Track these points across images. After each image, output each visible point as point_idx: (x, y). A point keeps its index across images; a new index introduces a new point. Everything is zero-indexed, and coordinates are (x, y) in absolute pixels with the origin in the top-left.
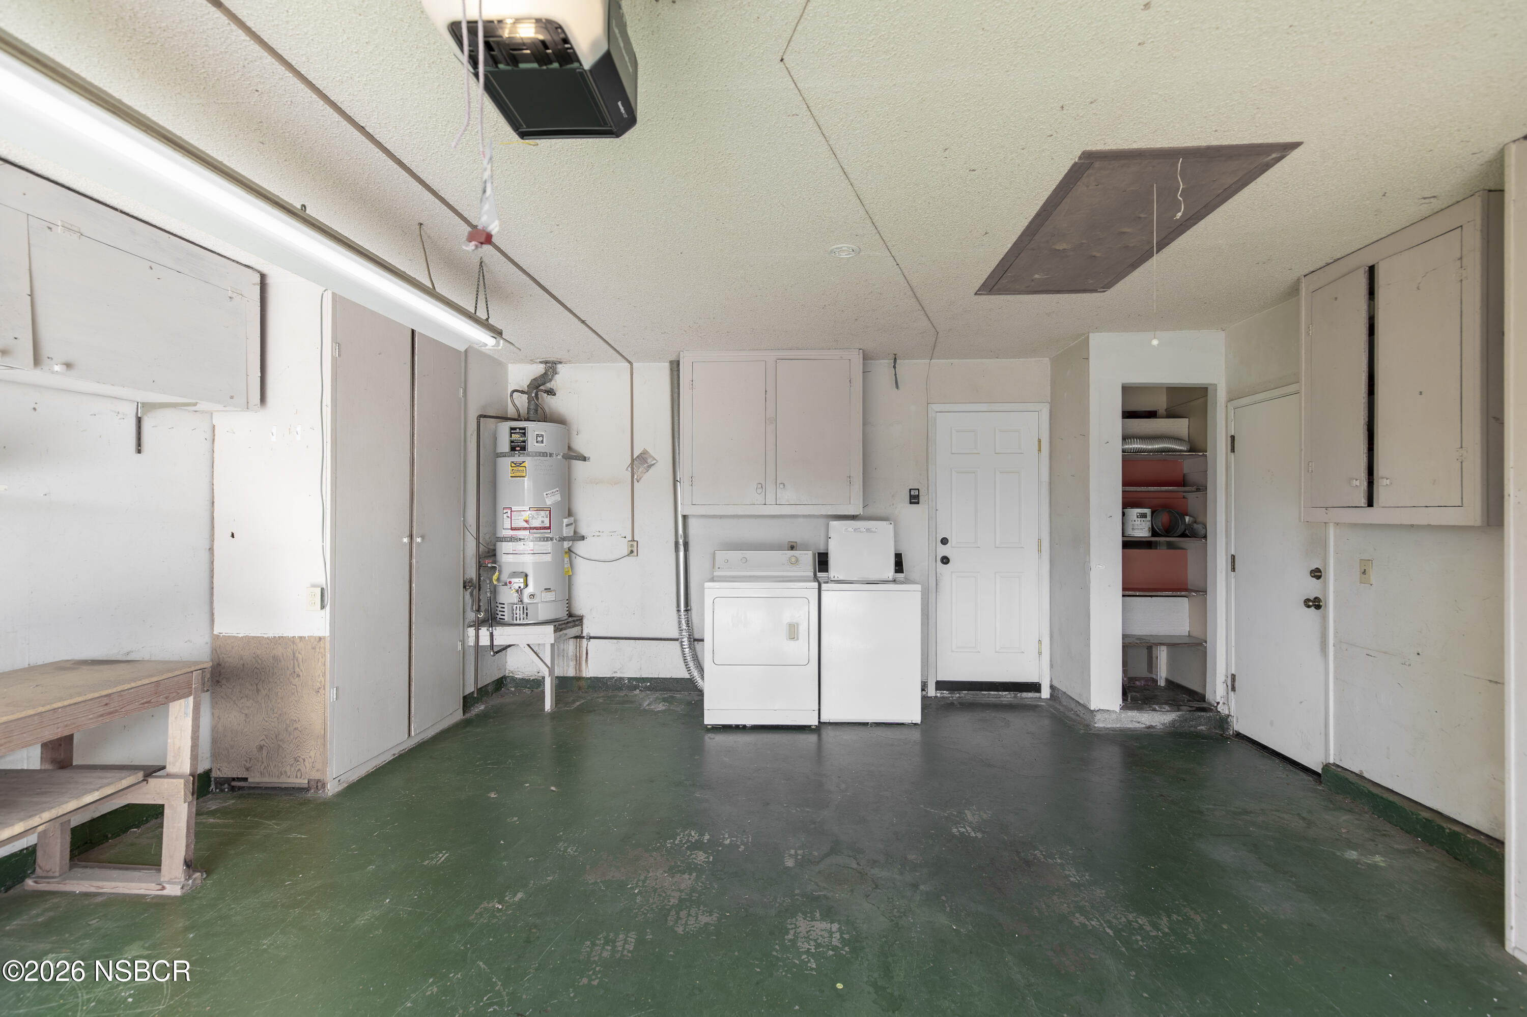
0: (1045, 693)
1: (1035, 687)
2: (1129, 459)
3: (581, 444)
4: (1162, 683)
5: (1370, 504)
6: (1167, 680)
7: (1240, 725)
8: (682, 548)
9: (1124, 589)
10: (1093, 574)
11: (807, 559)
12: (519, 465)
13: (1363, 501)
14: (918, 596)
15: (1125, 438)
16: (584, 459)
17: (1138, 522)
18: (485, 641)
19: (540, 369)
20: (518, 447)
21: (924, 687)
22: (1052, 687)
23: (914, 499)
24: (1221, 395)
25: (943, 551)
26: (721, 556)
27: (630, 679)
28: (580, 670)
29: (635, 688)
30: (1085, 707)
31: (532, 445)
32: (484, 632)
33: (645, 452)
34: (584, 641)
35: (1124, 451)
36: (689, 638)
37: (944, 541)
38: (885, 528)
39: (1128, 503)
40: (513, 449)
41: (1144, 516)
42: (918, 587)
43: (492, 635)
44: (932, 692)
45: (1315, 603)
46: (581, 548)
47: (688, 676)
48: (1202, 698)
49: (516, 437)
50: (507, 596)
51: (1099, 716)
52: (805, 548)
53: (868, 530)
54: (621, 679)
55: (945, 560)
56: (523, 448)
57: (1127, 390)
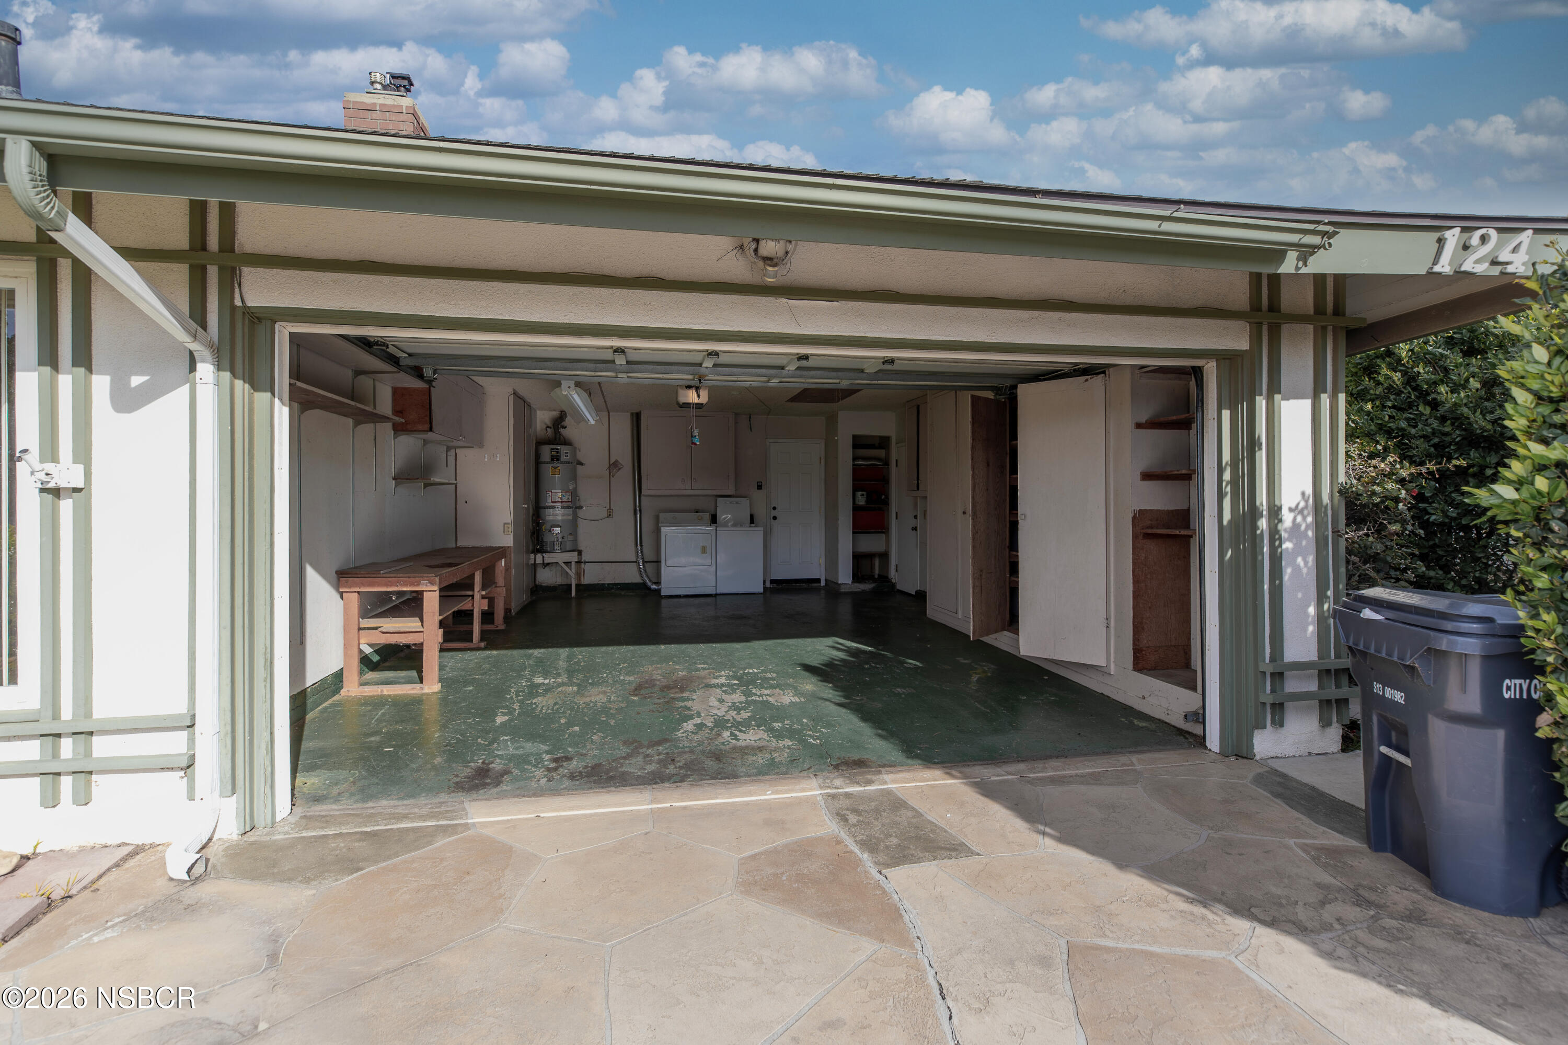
0: (823, 583)
1: (818, 581)
2: (856, 469)
3: (580, 456)
4: (876, 576)
5: (918, 489)
6: (879, 575)
7: (898, 587)
8: (638, 512)
9: (854, 527)
10: (839, 522)
11: (707, 516)
12: (556, 468)
13: (916, 489)
14: (762, 533)
15: (854, 459)
16: (582, 464)
17: (860, 498)
18: (539, 561)
19: (555, 414)
20: (555, 458)
21: (764, 582)
22: (826, 580)
23: (760, 487)
24: (893, 441)
25: (774, 513)
26: (662, 516)
27: (608, 584)
28: (580, 580)
29: (612, 588)
30: (837, 583)
31: (563, 458)
32: (539, 556)
33: (616, 461)
34: (583, 564)
35: (853, 465)
36: (643, 561)
37: (774, 508)
38: (745, 502)
39: (855, 489)
40: (552, 460)
41: (863, 495)
42: (762, 529)
43: (543, 557)
44: (768, 585)
45: (915, 529)
46: (581, 513)
47: (642, 582)
48: (887, 577)
49: (554, 453)
50: (548, 538)
51: (842, 586)
52: (703, 511)
53: (737, 503)
54: (603, 584)
55: (775, 518)
56: (558, 460)
57: (854, 437)
